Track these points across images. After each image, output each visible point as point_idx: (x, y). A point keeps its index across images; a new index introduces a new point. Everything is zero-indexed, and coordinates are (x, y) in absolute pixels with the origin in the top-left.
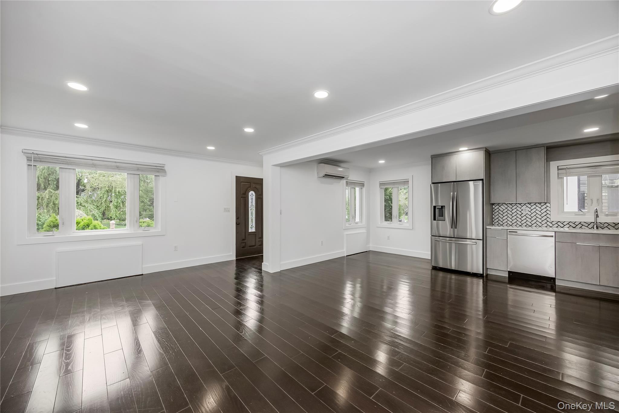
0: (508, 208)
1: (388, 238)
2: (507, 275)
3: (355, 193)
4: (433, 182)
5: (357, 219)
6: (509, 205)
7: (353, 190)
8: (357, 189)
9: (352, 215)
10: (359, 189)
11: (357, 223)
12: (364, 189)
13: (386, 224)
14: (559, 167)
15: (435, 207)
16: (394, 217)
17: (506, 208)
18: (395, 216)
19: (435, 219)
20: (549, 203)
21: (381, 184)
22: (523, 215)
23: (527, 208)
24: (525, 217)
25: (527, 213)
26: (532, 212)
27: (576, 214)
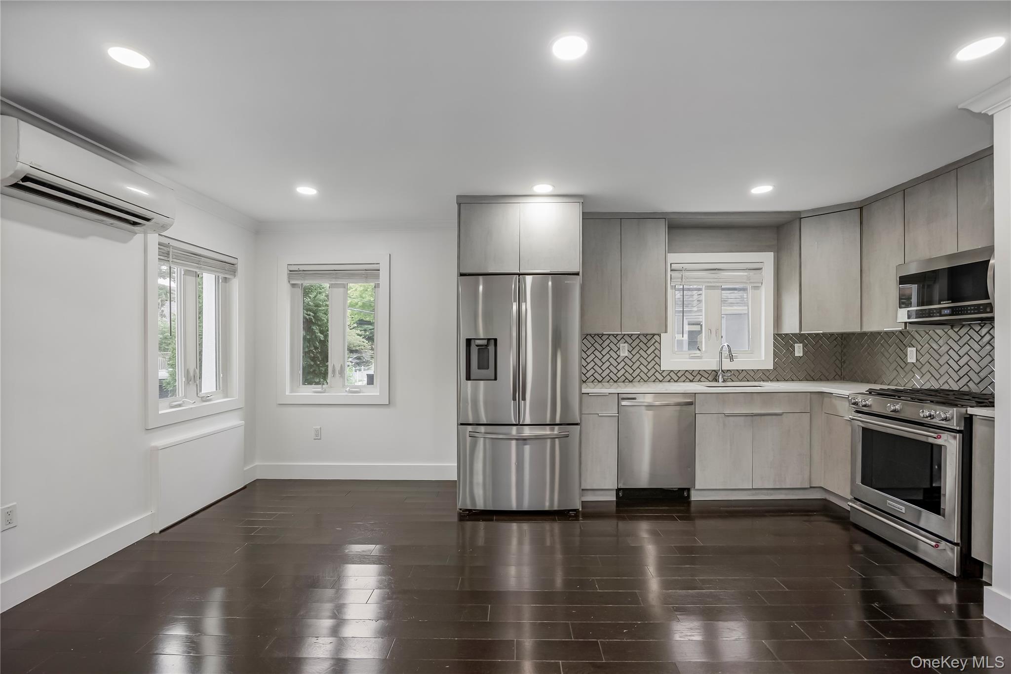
0: (596, 345)
1: (318, 435)
2: (612, 497)
3: (199, 296)
4: (463, 271)
5: (209, 384)
6: (597, 338)
7: (191, 280)
8: (209, 280)
9: (188, 372)
10: (217, 279)
11: (205, 399)
12: (236, 284)
13: (309, 392)
14: (672, 265)
15: (469, 342)
16: (334, 371)
17: (592, 345)
18: (338, 368)
19: (468, 378)
20: (658, 335)
21: (293, 273)
22: (619, 360)
23: (626, 345)
24: (623, 364)
25: (625, 355)
26: (634, 352)
27: (692, 355)
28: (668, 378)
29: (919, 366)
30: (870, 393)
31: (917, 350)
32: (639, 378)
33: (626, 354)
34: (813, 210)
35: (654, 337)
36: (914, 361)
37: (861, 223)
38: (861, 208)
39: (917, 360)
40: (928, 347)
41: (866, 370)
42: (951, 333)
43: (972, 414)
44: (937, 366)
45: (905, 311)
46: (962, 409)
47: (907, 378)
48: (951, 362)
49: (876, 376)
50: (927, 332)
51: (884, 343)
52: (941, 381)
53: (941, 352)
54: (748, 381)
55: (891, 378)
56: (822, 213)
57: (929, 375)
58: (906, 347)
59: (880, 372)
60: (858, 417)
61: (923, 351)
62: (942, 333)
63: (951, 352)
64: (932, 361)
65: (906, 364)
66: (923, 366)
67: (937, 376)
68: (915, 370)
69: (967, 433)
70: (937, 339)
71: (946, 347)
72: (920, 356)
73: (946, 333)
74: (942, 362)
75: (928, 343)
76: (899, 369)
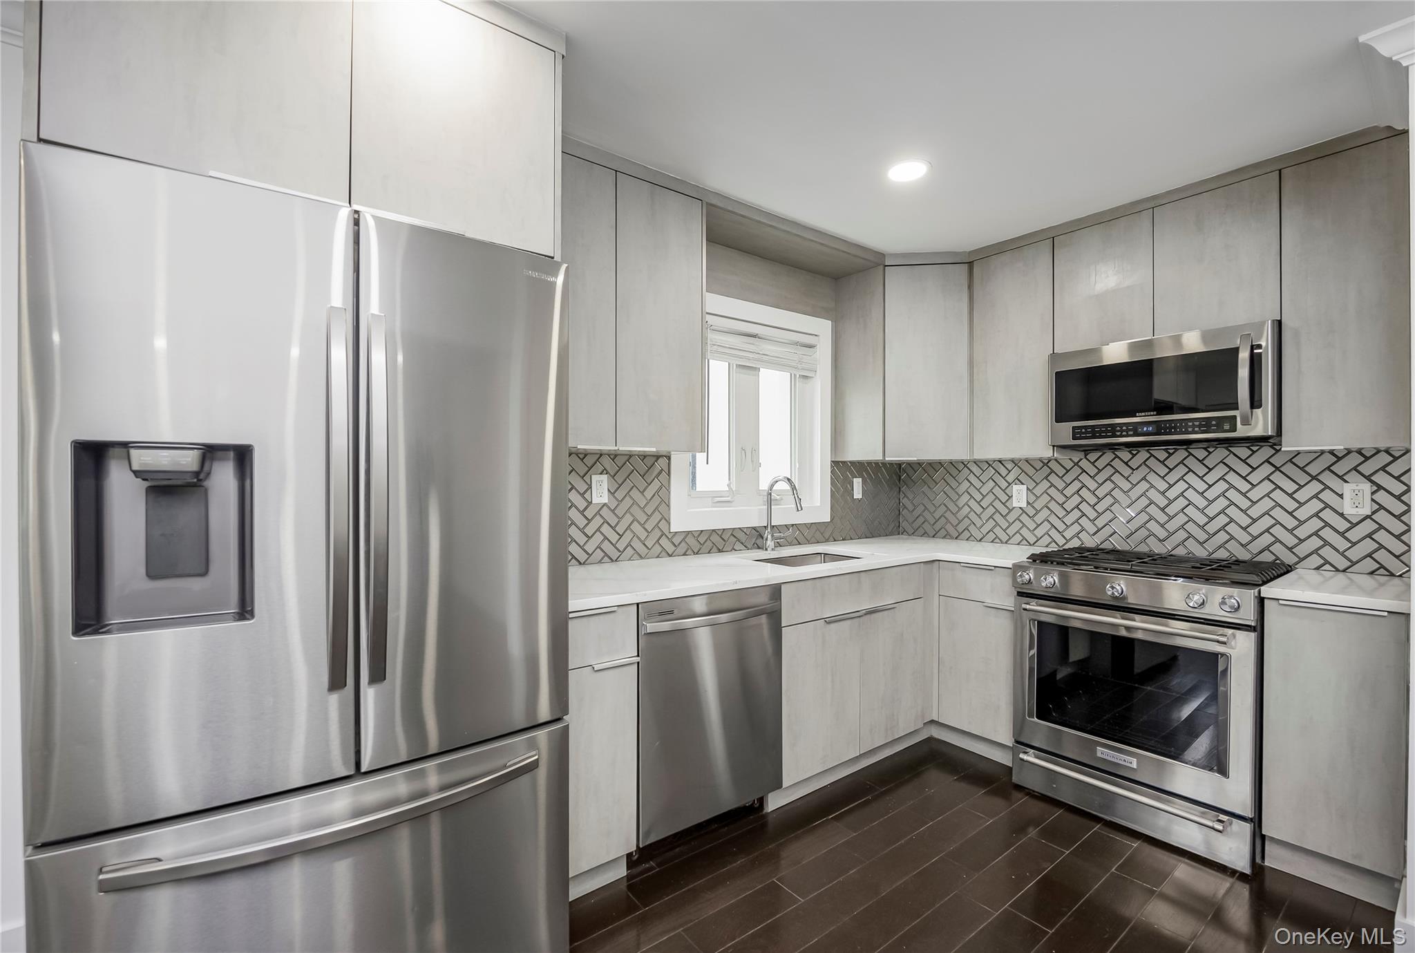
20: (666, 457)
22: (589, 513)
23: (605, 477)
24: (597, 521)
25: (605, 502)
26: (619, 495)
27: (718, 499)
28: (683, 546)
29: (1031, 512)
30: (1033, 562)
31: (1028, 489)
32: (629, 551)
33: (605, 499)
34: (904, 255)
35: (659, 461)
36: (1024, 505)
37: (970, 287)
38: (970, 264)
39: (1028, 503)
40: (1045, 484)
41: (943, 518)
42: (1084, 464)
43: (1264, 598)
44: (1061, 513)
45: (1068, 427)
46: (1257, 590)
47: (1011, 531)
48: (1084, 507)
49: (960, 528)
50: (1046, 463)
51: (972, 478)
52: (1068, 534)
53: (1068, 492)
54: (800, 544)
55: (985, 530)
56: (916, 262)
57: (1046, 526)
58: (1010, 484)
59: (967, 521)
60: (1033, 605)
61: (1038, 491)
62: (1069, 465)
63: (1084, 492)
64: (1053, 505)
65: (1010, 511)
66: (1037, 512)
67: (1061, 527)
68: (1024, 518)
69: (1259, 628)
70: (1061, 472)
71: (1077, 485)
72: (1032, 498)
73: (1076, 464)
74: (1068, 506)
75: (1046, 478)
76: (997, 517)
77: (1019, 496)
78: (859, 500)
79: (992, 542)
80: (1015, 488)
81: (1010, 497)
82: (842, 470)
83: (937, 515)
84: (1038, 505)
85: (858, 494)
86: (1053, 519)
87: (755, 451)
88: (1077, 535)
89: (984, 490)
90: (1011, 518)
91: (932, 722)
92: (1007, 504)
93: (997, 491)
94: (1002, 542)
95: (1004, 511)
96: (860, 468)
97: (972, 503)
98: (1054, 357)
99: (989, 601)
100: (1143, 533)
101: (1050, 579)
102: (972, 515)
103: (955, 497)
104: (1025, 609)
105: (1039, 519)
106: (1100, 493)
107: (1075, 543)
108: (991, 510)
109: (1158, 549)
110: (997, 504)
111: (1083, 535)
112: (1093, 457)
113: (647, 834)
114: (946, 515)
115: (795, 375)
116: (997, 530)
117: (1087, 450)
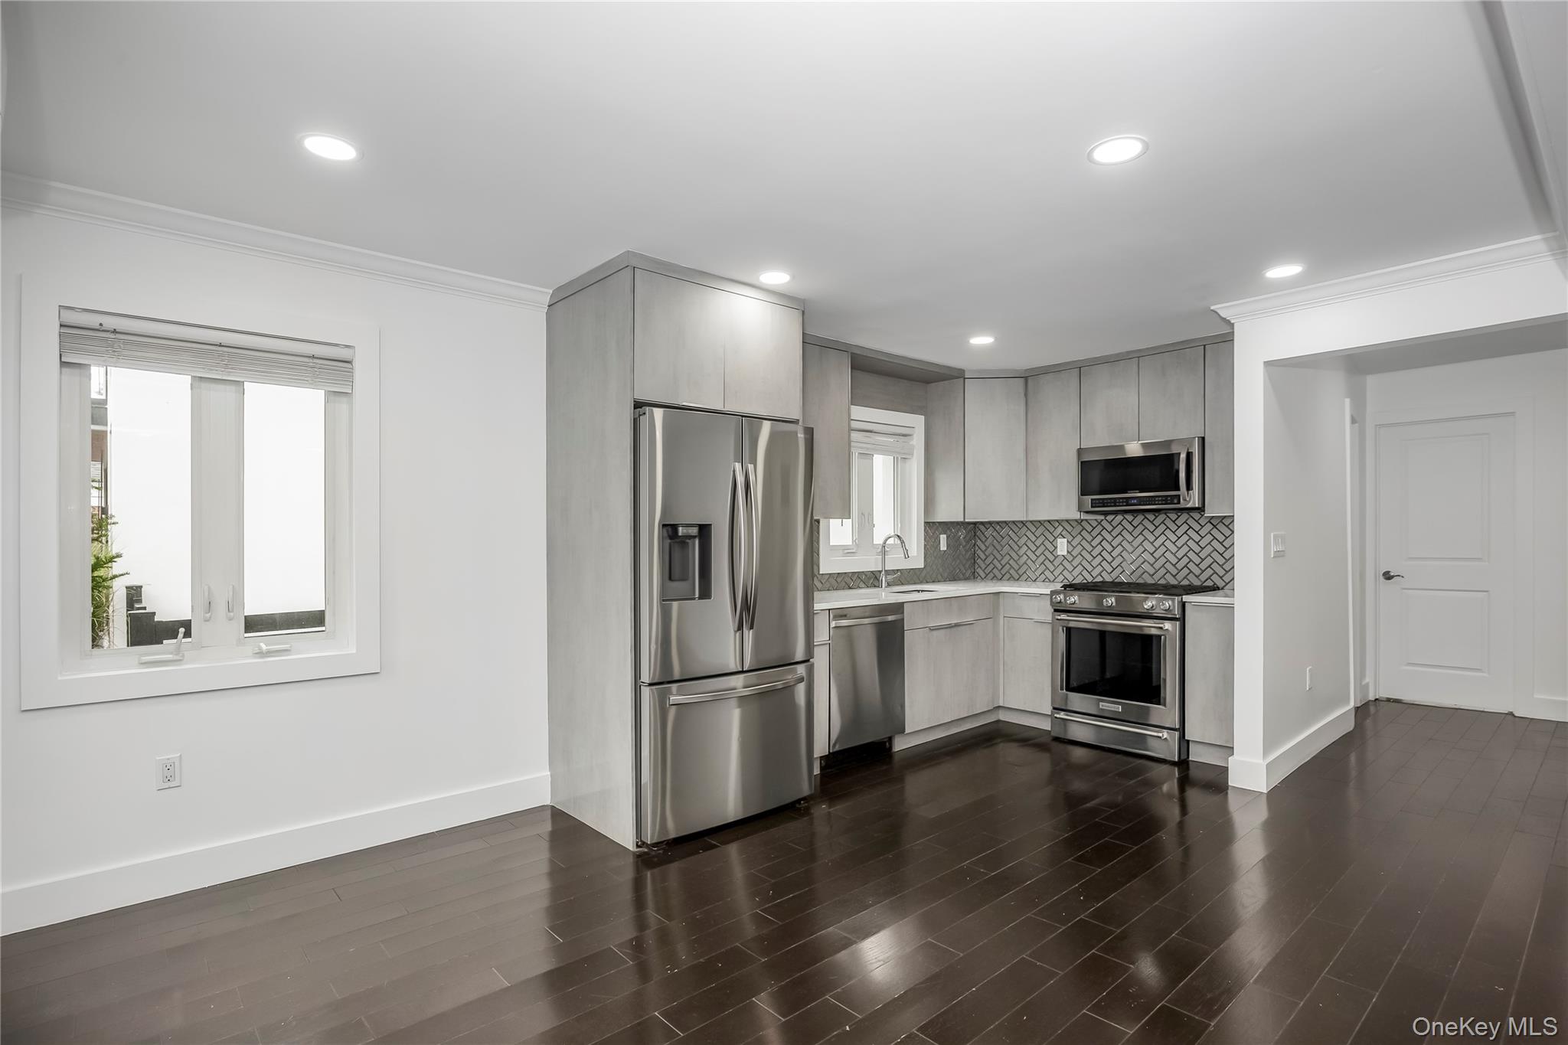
4: (641, 396)
27: (846, 551)
28: (827, 584)
29: (1070, 558)
30: (1065, 589)
31: (1068, 541)
34: (977, 371)
36: (1065, 553)
37: (1026, 395)
38: (1026, 378)
39: (1068, 552)
40: (1079, 538)
41: (1008, 565)
42: (1104, 523)
43: (1185, 602)
44: (1090, 558)
45: (1088, 499)
46: (1180, 597)
47: (1056, 573)
48: (1104, 554)
49: (1021, 572)
50: (1080, 522)
51: (1029, 534)
52: (1094, 574)
53: (1094, 543)
54: (902, 584)
55: (1038, 573)
56: (986, 377)
57: (1080, 568)
58: (1055, 538)
59: (1025, 567)
60: (1063, 616)
61: (1074, 543)
62: (1094, 524)
63: (1104, 543)
64: (1084, 553)
65: (1056, 558)
66: (1074, 558)
67: (1090, 568)
68: (1065, 563)
69: (1182, 620)
70: (1089, 529)
71: (1100, 538)
72: (1071, 548)
73: (1100, 523)
74: (1095, 553)
75: (1080, 533)
76: (1047, 563)
77: (1062, 547)
78: (945, 551)
79: (1043, 581)
80: (1059, 540)
81: (1056, 548)
82: (932, 528)
83: (1003, 563)
84: (1075, 553)
85: (943, 547)
86: (1085, 563)
87: (871, 514)
88: (1100, 574)
89: (1038, 543)
90: (1056, 563)
91: (999, 707)
92: (1054, 553)
93: (1047, 543)
94: (1050, 581)
95: (1051, 558)
96: (946, 526)
97: (1029, 553)
98: (1080, 451)
99: (1037, 617)
100: (1140, 571)
101: (1074, 599)
102: (1029, 562)
103: (1016, 548)
104: (1058, 619)
105: (1075, 563)
106: (1114, 544)
107: (1099, 579)
108: (1042, 558)
109: (1150, 581)
110: (1047, 553)
111: (1104, 574)
112: (1110, 518)
113: (834, 745)
114: (1010, 562)
115: (897, 458)
116: (1047, 573)
117: (1106, 514)
